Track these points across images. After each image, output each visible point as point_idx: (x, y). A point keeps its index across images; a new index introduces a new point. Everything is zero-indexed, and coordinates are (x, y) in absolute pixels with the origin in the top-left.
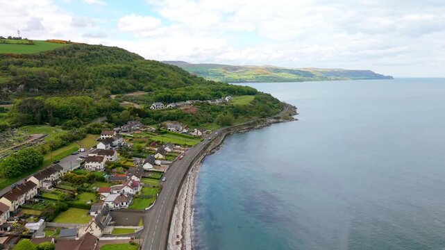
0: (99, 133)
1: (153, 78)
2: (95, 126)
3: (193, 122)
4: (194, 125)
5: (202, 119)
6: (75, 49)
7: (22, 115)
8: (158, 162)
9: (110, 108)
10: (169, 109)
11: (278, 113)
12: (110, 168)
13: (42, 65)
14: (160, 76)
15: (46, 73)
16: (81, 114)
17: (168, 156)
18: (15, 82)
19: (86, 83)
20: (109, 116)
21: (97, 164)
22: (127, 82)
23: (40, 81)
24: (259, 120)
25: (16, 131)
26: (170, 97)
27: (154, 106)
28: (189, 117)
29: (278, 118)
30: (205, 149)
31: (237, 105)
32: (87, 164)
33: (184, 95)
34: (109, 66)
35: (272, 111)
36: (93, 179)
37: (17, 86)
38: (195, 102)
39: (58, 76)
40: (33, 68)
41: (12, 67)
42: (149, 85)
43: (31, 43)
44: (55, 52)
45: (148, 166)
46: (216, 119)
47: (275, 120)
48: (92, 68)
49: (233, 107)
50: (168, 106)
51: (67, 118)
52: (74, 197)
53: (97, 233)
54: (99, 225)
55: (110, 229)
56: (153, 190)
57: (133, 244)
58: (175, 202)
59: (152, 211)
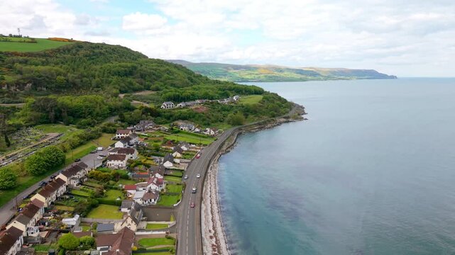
0: (114, 132)
1: (160, 77)
2: (109, 125)
3: (205, 121)
4: (205, 124)
5: (213, 119)
6: (79, 47)
7: (35, 114)
8: (177, 161)
9: (121, 107)
10: (180, 108)
11: (288, 112)
12: (132, 166)
13: (47, 63)
14: (166, 75)
15: (53, 71)
16: (95, 113)
17: (185, 155)
18: (22, 81)
19: (94, 82)
20: (121, 116)
21: (119, 162)
22: (134, 81)
23: (47, 79)
24: (269, 119)
25: (31, 130)
26: (179, 96)
27: (164, 106)
28: (200, 116)
29: (288, 118)
30: (220, 147)
31: (247, 105)
32: (109, 162)
33: (193, 95)
34: (115, 65)
35: (282, 110)
36: (117, 176)
37: (25, 84)
38: (204, 101)
39: (65, 75)
40: (39, 66)
41: (18, 66)
42: (157, 84)
43: (33, 41)
44: (58, 50)
45: (168, 164)
46: (227, 119)
47: (285, 120)
48: (98, 67)
49: (243, 107)
50: (179, 105)
51: (81, 117)
52: (102, 194)
53: (133, 227)
54: (134, 219)
55: (144, 225)
56: (177, 187)
57: (169, 238)
58: (202, 199)
59: (181, 208)
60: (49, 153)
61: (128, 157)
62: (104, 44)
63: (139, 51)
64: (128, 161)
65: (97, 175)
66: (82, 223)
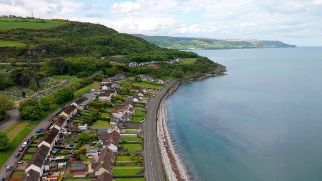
0: (101, 80)
1: (127, 46)
2: (97, 76)
3: (157, 75)
4: (158, 77)
5: (163, 74)
6: (73, 25)
7: (52, 68)
8: (141, 98)
9: (104, 65)
10: (141, 66)
11: (213, 70)
12: (114, 100)
13: (53, 36)
14: (131, 44)
15: (58, 42)
16: (87, 69)
17: (145, 95)
18: (40, 48)
19: (85, 49)
20: (104, 71)
21: (107, 97)
22: (110, 48)
23: (55, 47)
24: (201, 74)
26: (140, 58)
27: (131, 65)
28: (154, 72)
29: (214, 73)
30: (168, 91)
31: (186, 65)
32: (100, 98)
33: (149, 58)
34: (97, 38)
35: (209, 68)
36: (106, 105)
37: (41, 50)
38: (157, 62)
39: (66, 44)
40: (49, 38)
41: (36, 38)
42: (125, 50)
43: (43, 21)
44: (60, 28)
45: (135, 100)
46: (172, 74)
47: (211, 75)
48: (86, 39)
49: (183, 66)
50: (140, 64)
51: (80, 71)
52: (98, 114)
53: (119, 131)
54: (119, 127)
55: (124, 131)
56: (142, 112)
57: (139, 137)
58: (157, 119)
59: (145, 123)
60: (65, 91)
61: (111, 94)
62: (89, 23)
63: (112, 28)
64: (112, 97)
65: (94, 104)
66: (88, 129)
